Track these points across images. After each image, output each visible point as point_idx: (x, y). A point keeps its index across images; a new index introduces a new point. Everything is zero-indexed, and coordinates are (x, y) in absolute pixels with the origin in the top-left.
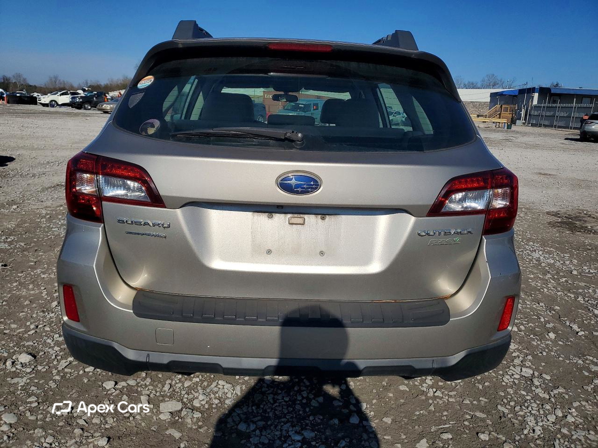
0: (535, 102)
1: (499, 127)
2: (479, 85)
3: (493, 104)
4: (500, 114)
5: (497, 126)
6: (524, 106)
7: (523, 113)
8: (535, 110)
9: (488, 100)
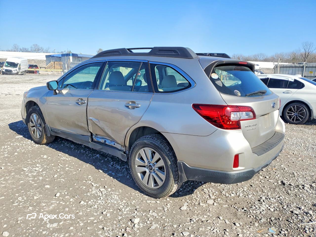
0: (71, 61)
1: (59, 74)
2: (30, 50)
3: (48, 61)
4: (54, 67)
5: (58, 73)
6: (66, 63)
7: (66, 66)
8: (72, 65)
9: (45, 59)
